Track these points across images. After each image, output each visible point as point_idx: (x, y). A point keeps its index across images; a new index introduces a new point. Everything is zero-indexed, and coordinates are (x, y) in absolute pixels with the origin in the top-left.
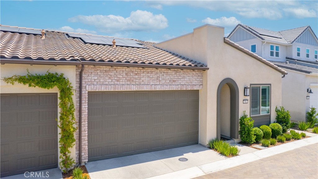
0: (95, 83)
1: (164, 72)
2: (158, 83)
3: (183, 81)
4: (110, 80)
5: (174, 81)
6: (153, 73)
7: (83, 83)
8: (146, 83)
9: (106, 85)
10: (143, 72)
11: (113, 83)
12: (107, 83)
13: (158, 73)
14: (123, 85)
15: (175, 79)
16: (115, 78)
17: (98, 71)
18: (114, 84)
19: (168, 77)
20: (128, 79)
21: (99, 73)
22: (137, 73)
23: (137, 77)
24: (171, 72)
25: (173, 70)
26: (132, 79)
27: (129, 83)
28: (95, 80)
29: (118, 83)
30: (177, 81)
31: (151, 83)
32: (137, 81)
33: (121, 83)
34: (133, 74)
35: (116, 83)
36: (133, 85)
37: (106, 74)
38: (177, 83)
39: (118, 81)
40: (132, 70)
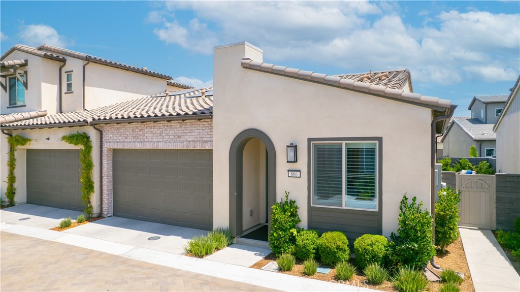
0: (111, 141)
1: (167, 126)
2: (161, 140)
3: (190, 137)
4: (121, 138)
5: (179, 137)
6: (156, 127)
7: (103, 140)
8: (150, 140)
9: (118, 142)
10: (147, 127)
11: (122, 140)
12: (118, 140)
13: (161, 127)
14: (130, 142)
15: (180, 134)
16: (125, 135)
17: (113, 129)
18: (124, 142)
19: (172, 132)
20: (134, 135)
21: (113, 131)
22: (141, 128)
23: (141, 133)
24: (175, 124)
25: (178, 122)
26: (137, 135)
27: (135, 140)
28: (111, 137)
29: (127, 140)
30: (182, 137)
31: (155, 140)
32: (142, 137)
33: (129, 140)
34: (138, 130)
35: (125, 140)
36: (138, 142)
37: (117, 131)
38: (183, 139)
39: (126, 138)
40: (137, 126)
